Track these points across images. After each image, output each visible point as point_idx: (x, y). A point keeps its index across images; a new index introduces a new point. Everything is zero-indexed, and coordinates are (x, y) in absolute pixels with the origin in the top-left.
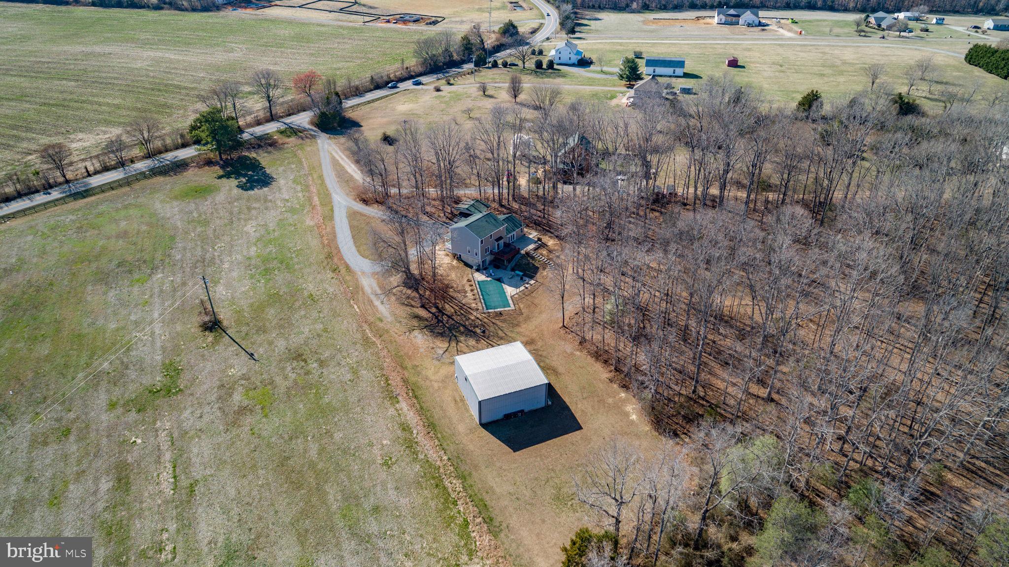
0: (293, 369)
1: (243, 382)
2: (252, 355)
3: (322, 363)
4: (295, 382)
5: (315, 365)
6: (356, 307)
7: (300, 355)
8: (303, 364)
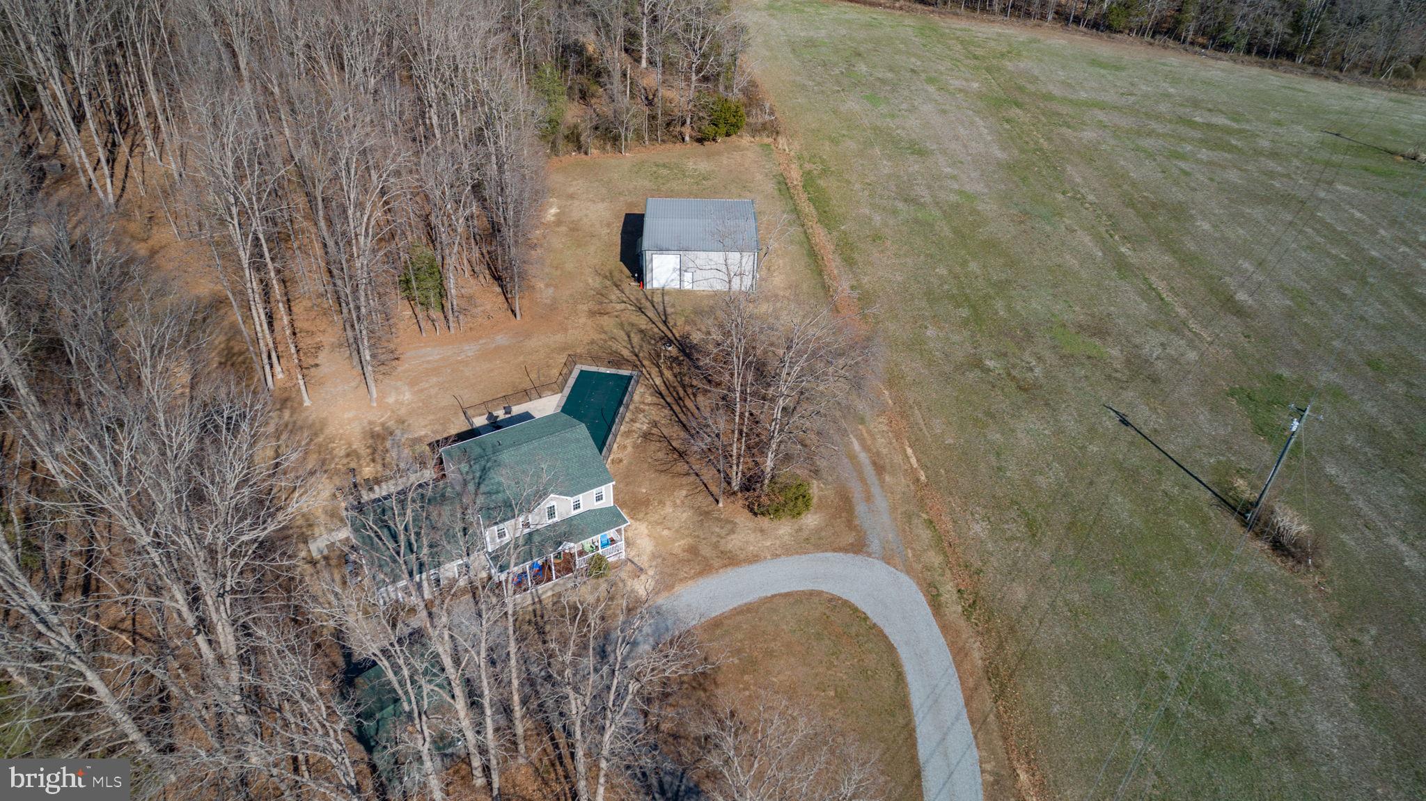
0: (1031, 370)
1: (1118, 375)
2: (1124, 422)
3: (977, 364)
4: (1023, 349)
5: (990, 364)
6: (913, 461)
7: (1020, 388)
8: (1014, 373)
